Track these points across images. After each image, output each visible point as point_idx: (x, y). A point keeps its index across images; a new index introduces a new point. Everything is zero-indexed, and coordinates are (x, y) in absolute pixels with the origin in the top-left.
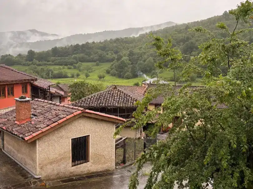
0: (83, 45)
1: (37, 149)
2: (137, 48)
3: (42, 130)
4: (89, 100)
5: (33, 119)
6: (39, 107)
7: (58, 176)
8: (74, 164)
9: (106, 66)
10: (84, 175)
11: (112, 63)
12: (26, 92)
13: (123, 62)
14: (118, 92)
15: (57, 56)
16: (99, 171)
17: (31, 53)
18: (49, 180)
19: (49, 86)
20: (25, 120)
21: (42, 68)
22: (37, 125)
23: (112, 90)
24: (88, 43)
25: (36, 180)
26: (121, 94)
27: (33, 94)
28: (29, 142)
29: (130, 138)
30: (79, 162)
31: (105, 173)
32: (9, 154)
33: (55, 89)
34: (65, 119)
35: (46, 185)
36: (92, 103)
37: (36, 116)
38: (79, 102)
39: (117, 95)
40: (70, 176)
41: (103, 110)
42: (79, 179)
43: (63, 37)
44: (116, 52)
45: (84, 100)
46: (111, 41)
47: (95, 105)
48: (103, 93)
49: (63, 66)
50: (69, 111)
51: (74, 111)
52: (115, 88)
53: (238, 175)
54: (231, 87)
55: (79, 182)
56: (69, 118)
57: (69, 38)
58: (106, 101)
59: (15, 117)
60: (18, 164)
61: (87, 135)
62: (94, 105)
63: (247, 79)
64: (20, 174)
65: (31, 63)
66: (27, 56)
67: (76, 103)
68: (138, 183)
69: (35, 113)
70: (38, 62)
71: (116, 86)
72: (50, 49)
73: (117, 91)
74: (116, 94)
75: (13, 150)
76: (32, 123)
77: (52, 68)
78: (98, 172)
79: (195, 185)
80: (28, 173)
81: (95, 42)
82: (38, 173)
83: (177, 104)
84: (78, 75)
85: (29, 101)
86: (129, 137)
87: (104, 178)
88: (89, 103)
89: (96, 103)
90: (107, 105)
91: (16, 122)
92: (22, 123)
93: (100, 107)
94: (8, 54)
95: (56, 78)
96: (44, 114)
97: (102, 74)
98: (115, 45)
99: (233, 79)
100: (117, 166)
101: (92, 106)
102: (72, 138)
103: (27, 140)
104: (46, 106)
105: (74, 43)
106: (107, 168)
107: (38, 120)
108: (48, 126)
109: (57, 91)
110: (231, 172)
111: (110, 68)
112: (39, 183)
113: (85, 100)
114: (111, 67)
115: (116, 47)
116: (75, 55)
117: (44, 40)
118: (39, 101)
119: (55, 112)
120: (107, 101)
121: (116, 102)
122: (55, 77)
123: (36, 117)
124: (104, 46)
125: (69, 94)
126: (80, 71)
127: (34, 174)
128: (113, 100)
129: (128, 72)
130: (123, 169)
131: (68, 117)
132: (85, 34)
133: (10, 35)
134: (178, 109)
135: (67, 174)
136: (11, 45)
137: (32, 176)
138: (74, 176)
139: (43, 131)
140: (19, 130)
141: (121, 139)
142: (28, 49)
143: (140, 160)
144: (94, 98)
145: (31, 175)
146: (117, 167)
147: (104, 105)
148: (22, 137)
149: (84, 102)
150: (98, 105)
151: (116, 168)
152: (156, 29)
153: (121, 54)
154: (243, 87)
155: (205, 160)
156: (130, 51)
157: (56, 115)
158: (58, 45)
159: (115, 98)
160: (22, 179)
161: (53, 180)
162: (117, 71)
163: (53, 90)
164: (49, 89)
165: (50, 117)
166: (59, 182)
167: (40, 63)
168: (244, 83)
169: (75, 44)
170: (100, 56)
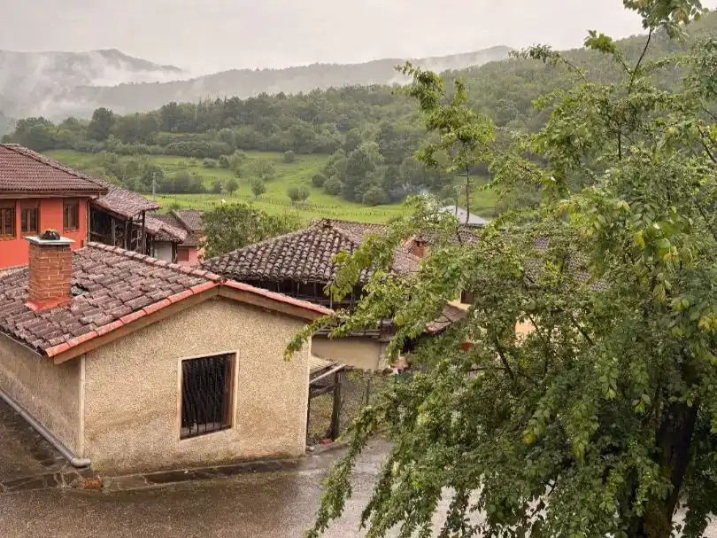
0: (251, 102)
1: (83, 384)
2: (405, 116)
3: (97, 329)
4: (251, 256)
5: (76, 298)
6: (98, 265)
7: (140, 463)
8: (187, 431)
9: (313, 166)
10: (214, 464)
11: (331, 158)
12: (76, 224)
13: (362, 155)
14: (334, 238)
15: (176, 128)
16: (258, 454)
17: (102, 117)
18: (113, 472)
19: (143, 213)
20: (55, 299)
21: (132, 162)
22: (84, 316)
23: (317, 233)
24: (264, 96)
25: (76, 472)
26: (343, 244)
27: (94, 233)
28: (57, 361)
29: (360, 371)
30: (202, 428)
31: (275, 463)
32: (7, 395)
33: (162, 222)
34: (164, 303)
35: (102, 486)
36: (259, 264)
37: (87, 290)
38: (221, 261)
39: (331, 247)
40: (174, 466)
41: (288, 286)
42: (199, 476)
43: (194, 77)
44: (344, 128)
45: (236, 256)
46: (333, 95)
47: (267, 271)
48: (292, 240)
49: (192, 159)
50: (179, 281)
51: (193, 281)
52: (325, 227)
53: (620, 479)
54: (599, 217)
55: (198, 483)
56: (177, 299)
57: (211, 81)
58: (297, 262)
59: (27, 291)
60: (30, 425)
61: (231, 352)
62: (265, 270)
63: (654, 198)
64: (31, 450)
65: (101, 144)
66: (92, 124)
67: (213, 262)
68: (350, 492)
69: (84, 283)
70: (120, 145)
71: (328, 221)
72: (158, 108)
73: (331, 236)
74: (329, 244)
75: (19, 383)
76: (72, 309)
77: (159, 162)
78: (256, 459)
79: (498, 503)
80: (56, 449)
81: (286, 94)
82: (82, 451)
83: (454, 266)
84: (232, 188)
85: (67, 246)
86: (358, 366)
87: (271, 476)
88: (251, 266)
89: (270, 266)
90: (299, 273)
91: (28, 305)
92: (45, 308)
93: (282, 279)
94: (37, 117)
95: (171, 192)
96: (108, 286)
97: (300, 187)
98: (341, 104)
99: (610, 196)
100: (310, 445)
101: (257, 275)
102: (185, 358)
103: (53, 357)
104: (118, 264)
105: (226, 94)
106: (282, 449)
107: (91, 301)
108: (116, 319)
109: (167, 228)
110: (601, 471)
111: (325, 172)
112: (81, 478)
113: (240, 257)
114: (327, 168)
115: (345, 111)
116: (227, 130)
117: (140, 83)
118: (100, 249)
119: (140, 282)
120: (303, 261)
121: (327, 266)
122: (167, 189)
123: (87, 294)
124: (310, 108)
125: (201, 240)
126: (239, 174)
127: (70, 453)
128: (317, 260)
129: (375, 184)
130: (329, 456)
131: (174, 298)
132: (258, 70)
133: (43, 63)
134: (456, 280)
135: (167, 459)
136: (48, 91)
137: (65, 459)
138: (185, 465)
139: (100, 333)
140: (34, 326)
141: (328, 368)
142: (95, 106)
143: (359, 425)
144: (264, 252)
145: (64, 455)
146: (312, 448)
147: (290, 272)
148: (38, 347)
149: (237, 261)
150: (275, 272)
151: (308, 450)
152: (461, 66)
153: (355, 131)
154: (640, 222)
155: (526, 432)
156: (384, 125)
157: (141, 290)
158: (181, 99)
159: (326, 254)
160: (36, 465)
161: (127, 472)
162: (343, 181)
163: (153, 225)
164: (143, 221)
165: (125, 295)
166: (141, 479)
167: (126, 146)
168: (645, 211)
169: (229, 98)
170: (296, 135)
